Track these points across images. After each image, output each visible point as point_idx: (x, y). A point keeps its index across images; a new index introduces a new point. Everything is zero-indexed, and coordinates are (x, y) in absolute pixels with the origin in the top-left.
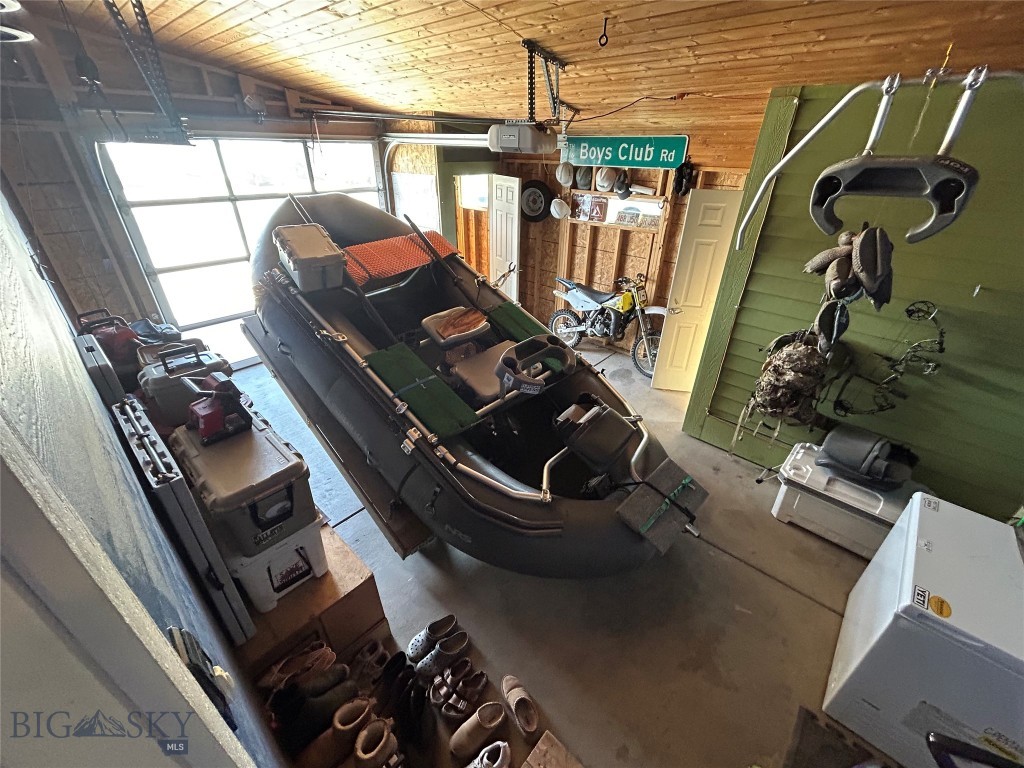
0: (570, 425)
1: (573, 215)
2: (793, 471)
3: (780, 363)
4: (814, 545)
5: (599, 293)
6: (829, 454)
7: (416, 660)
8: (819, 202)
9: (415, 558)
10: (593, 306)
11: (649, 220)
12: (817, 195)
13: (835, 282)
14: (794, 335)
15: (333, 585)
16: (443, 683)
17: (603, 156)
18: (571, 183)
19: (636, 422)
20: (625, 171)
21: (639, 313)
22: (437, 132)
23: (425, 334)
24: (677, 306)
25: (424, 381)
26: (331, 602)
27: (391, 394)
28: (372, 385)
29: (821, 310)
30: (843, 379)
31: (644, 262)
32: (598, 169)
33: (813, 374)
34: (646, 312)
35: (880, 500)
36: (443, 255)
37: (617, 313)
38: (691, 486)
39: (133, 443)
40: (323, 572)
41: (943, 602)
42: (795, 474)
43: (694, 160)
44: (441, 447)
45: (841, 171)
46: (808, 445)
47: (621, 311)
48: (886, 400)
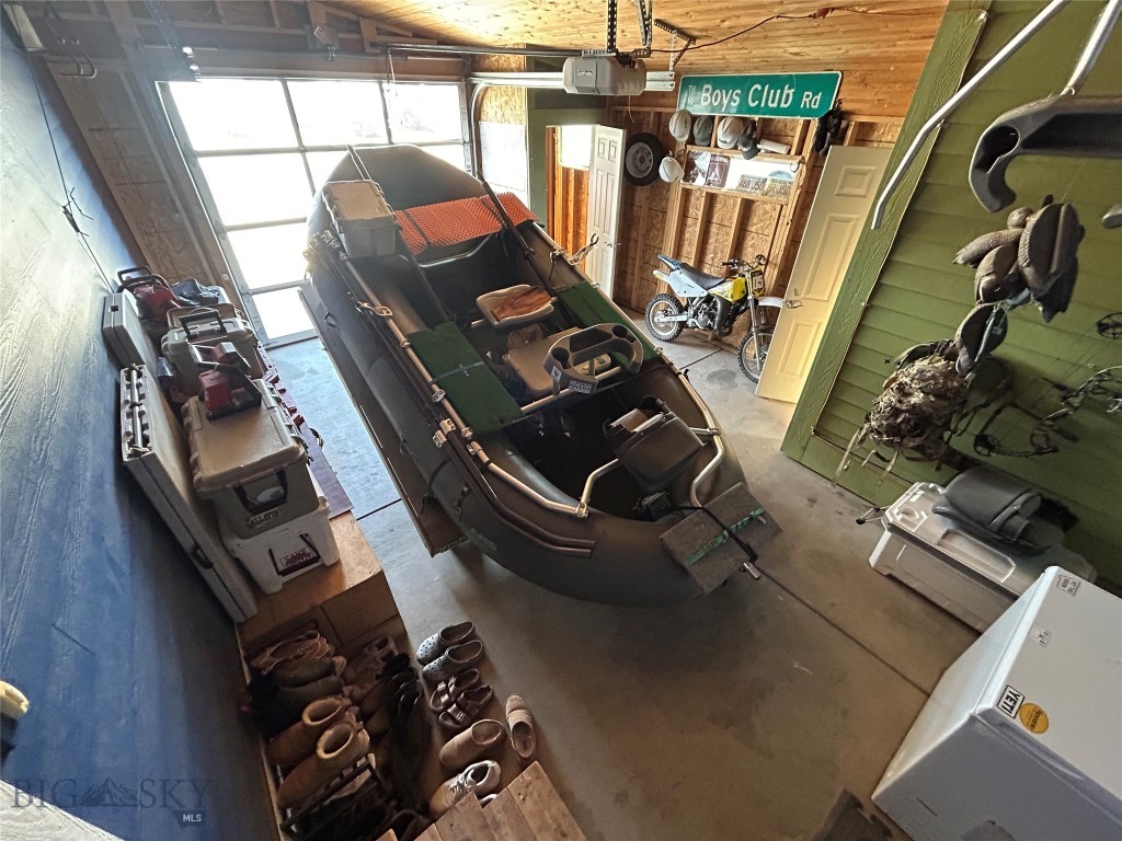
0: (624, 433)
1: (687, 178)
2: (901, 516)
3: (908, 380)
4: (915, 606)
5: (708, 277)
6: (951, 501)
7: (424, 662)
8: (983, 165)
9: (446, 557)
10: (698, 292)
11: (778, 186)
12: (982, 153)
13: (988, 278)
14: (934, 346)
15: (341, 576)
16: (446, 690)
17: (729, 102)
18: (686, 138)
19: (712, 435)
20: (754, 122)
21: (751, 305)
22: (529, 70)
23: (480, 315)
24: (797, 298)
25: (468, 367)
26: (336, 592)
27: (430, 379)
28: (412, 369)
29: (969, 316)
30: (994, 407)
31: (766, 240)
32: (722, 118)
33: (949, 398)
34: (761, 304)
35: (1011, 566)
36: (517, 222)
37: (725, 303)
38: (761, 519)
39: (125, 410)
40: (333, 561)
41: (1039, 713)
42: (903, 520)
43: (845, 107)
44: (475, 444)
45: (1021, 120)
46: (931, 485)
47: (730, 300)
48: (1048, 439)
